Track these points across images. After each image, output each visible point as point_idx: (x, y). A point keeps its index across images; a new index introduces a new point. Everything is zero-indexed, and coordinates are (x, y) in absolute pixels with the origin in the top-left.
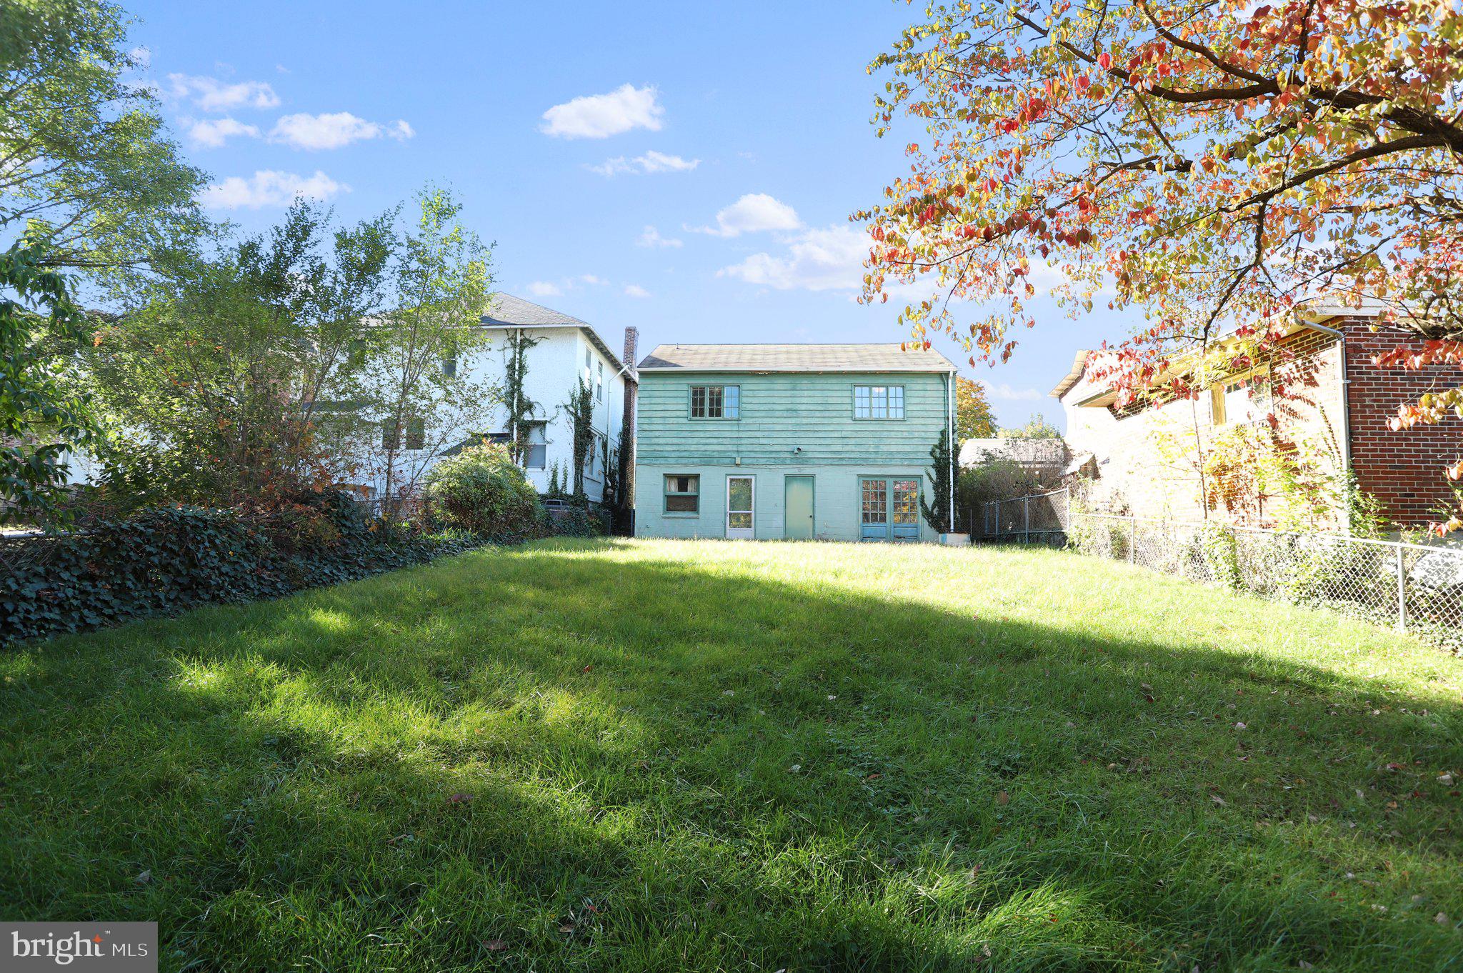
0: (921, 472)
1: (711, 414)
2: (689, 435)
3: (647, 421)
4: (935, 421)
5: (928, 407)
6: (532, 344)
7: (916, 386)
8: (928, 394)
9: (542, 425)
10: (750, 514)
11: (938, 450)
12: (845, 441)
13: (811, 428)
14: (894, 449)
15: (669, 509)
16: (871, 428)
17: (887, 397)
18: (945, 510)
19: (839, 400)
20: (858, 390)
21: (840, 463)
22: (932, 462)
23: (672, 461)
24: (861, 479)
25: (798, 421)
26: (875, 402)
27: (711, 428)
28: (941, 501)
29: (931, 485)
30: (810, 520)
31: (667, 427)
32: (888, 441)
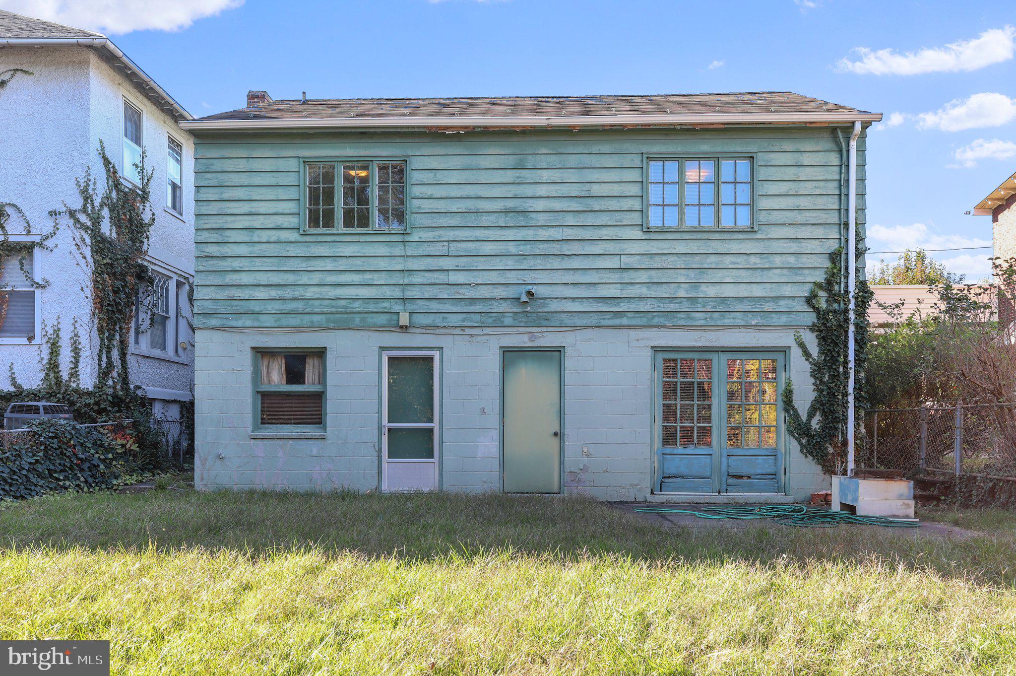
0: (785, 339)
1: (348, 223)
2: (303, 265)
3: (214, 237)
4: (819, 232)
5: (804, 203)
8: (804, 173)
10: (431, 430)
11: (822, 294)
12: (627, 277)
13: (555, 248)
14: (729, 291)
15: (263, 422)
16: (681, 248)
17: (717, 183)
18: (836, 420)
19: (616, 190)
20: (655, 168)
21: (617, 322)
22: (810, 318)
23: (267, 320)
24: (661, 356)
25: (529, 234)
26: (690, 194)
27: (348, 250)
28: (828, 403)
29: (807, 367)
30: (555, 441)
31: (257, 249)
32: (717, 276)
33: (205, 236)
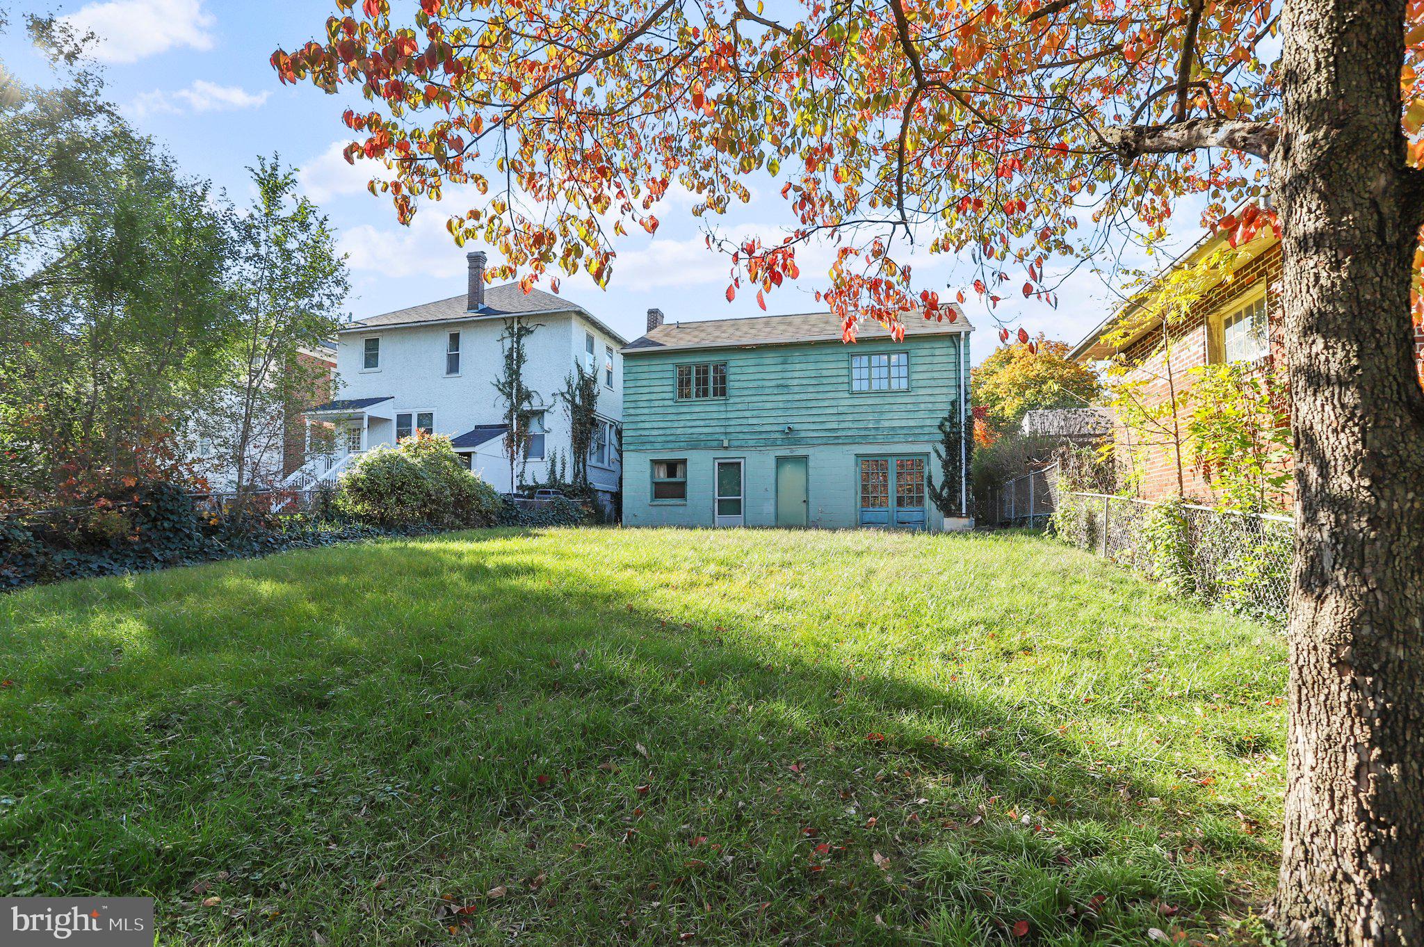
0: (928, 448)
1: (698, 395)
2: (675, 418)
3: (632, 405)
4: (945, 390)
5: (936, 375)
6: (529, 332)
7: (923, 351)
8: (936, 360)
9: (540, 414)
10: (739, 500)
11: (947, 424)
12: (841, 418)
13: (804, 404)
14: (896, 424)
15: (656, 497)
16: (870, 401)
17: (889, 366)
18: (956, 491)
19: (834, 372)
20: (855, 360)
21: (836, 441)
22: (941, 437)
23: (658, 446)
24: (860, 459)
25: (790, 397)
26: (875, 373)
27: (697, 409)
28: (951, 482)
29: (940, 463)
30: (804, 505)
31: (653, 411)
32: (890, 416)
33: (628, 405)
